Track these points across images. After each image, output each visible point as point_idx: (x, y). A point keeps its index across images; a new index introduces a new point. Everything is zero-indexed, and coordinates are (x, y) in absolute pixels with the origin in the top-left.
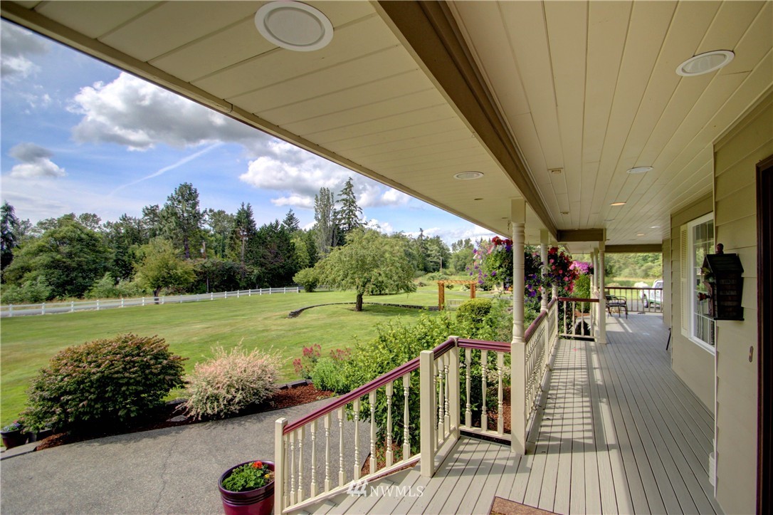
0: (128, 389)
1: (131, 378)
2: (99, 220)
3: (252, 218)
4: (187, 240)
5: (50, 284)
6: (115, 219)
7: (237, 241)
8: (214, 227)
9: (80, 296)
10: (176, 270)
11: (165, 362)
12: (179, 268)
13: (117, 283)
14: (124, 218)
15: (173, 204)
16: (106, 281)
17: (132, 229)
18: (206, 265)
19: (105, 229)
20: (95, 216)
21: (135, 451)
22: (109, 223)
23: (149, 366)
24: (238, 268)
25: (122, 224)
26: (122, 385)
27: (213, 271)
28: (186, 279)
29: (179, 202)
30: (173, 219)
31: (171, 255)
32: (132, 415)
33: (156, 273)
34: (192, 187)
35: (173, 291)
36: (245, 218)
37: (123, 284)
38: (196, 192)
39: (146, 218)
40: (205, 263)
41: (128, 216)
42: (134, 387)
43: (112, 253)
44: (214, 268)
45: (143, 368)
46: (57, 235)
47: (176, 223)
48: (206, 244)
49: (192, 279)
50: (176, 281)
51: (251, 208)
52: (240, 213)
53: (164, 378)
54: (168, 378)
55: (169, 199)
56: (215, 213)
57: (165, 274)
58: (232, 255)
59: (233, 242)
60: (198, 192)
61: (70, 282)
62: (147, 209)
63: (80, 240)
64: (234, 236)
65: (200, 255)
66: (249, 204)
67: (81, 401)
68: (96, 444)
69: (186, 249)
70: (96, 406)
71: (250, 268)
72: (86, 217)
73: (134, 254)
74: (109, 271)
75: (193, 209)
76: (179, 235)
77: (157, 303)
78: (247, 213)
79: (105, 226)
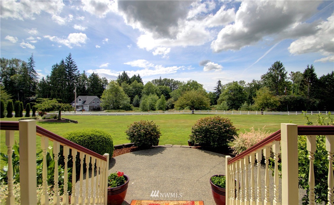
0: (214, 135)
1: (215, 132)
2: (245, 82)
3: (314, 72)
4: (277, 87)
5: (228, 105)
6: (250, 82)
7: (305, 86)
8: (293, 80)
9: (237, 109)
10: (270, 100)
11: (228, 128)
12: (272, 99)
13: (249, 105)
14: (254, 81)
15: (271, 71)
16: (245, 104)
17: (256, 85)
18: (286, 98)
19: (247, 86)
20: (243, 81)
21: (211, 158)
22: (248, 83)
23: (221, 129)
24: (305, 100)
25: (253, 83)
26: (212, 133)
27: (291, 102)
28: (275, 105)
29: (274, 70)
30: (271, 78)
31: (268, 94)
32: (215, 146)
33: (261, 102)
34: (280, 63)
35: (271, 110)
36: (310, 73)
37: (250, 106)
38: (281, 64)
39: (262, 80)
40: (286, 97)
41: (255, 80)
42: (216, 135)
43: (248, 94)
44: (291, 100)
45: (220, 129)
46: (231, 89)
47: (272, 80)
48: (286, 89)
49: (278, 104)
50: (270, 105)
51: (313, 67)
52: (306, 71)
53: (227, 135)
54: (228, 135)
55: (269, 70)
56: (294, 73)
57: (265, 102)
58: (302, 93)
59: (302, 86)
60: (283, 64)
61: (234, 105)
62: (262, 76)
63: (237, 89)
64: (303, 83)
65: (284, 94)
66: (312, 65)
67: (200, 135)
68: (203, 152)
69: (277, 91)
70: (205, 139)
71: (313, 100)
72: (241, 82)
73: (255, 94)
74: (246, 101)
75: (280, 72)
76: (273, 85)
77: (262, 114)
78: (311, 70)
79: (247, 85)
